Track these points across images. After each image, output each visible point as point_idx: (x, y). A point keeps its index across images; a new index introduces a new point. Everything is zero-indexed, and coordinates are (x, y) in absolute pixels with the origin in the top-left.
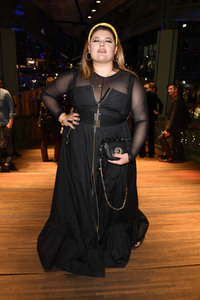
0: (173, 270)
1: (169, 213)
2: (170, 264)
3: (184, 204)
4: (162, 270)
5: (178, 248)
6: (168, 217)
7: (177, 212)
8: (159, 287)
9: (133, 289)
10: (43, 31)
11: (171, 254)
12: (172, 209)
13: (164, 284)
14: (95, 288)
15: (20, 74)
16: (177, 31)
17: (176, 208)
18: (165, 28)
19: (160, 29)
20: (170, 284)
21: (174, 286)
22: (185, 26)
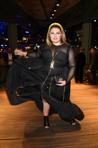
0: (91, 136)
1: (89, 109)
2: (89, 133)
3: (96, 105)
4: (86, 136)
5: (93, 125)
6: (89, 111)
7: (93, 109)
8: (85, 144)
9: (72, 145)
10: (30, 25)
11: (90, 129)
12: (90, 107)
13: (87, 142)
14: (55, 145)
15: (20, 44)
16: (91, 24)
17: (92, 107)
18: (86, 22)
19: (84, 23)
20: (89, 142)
21: (91, 143)
22: (95, 21)
